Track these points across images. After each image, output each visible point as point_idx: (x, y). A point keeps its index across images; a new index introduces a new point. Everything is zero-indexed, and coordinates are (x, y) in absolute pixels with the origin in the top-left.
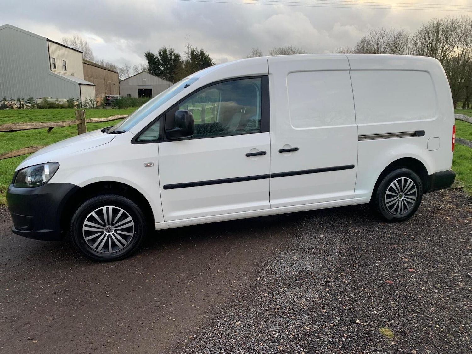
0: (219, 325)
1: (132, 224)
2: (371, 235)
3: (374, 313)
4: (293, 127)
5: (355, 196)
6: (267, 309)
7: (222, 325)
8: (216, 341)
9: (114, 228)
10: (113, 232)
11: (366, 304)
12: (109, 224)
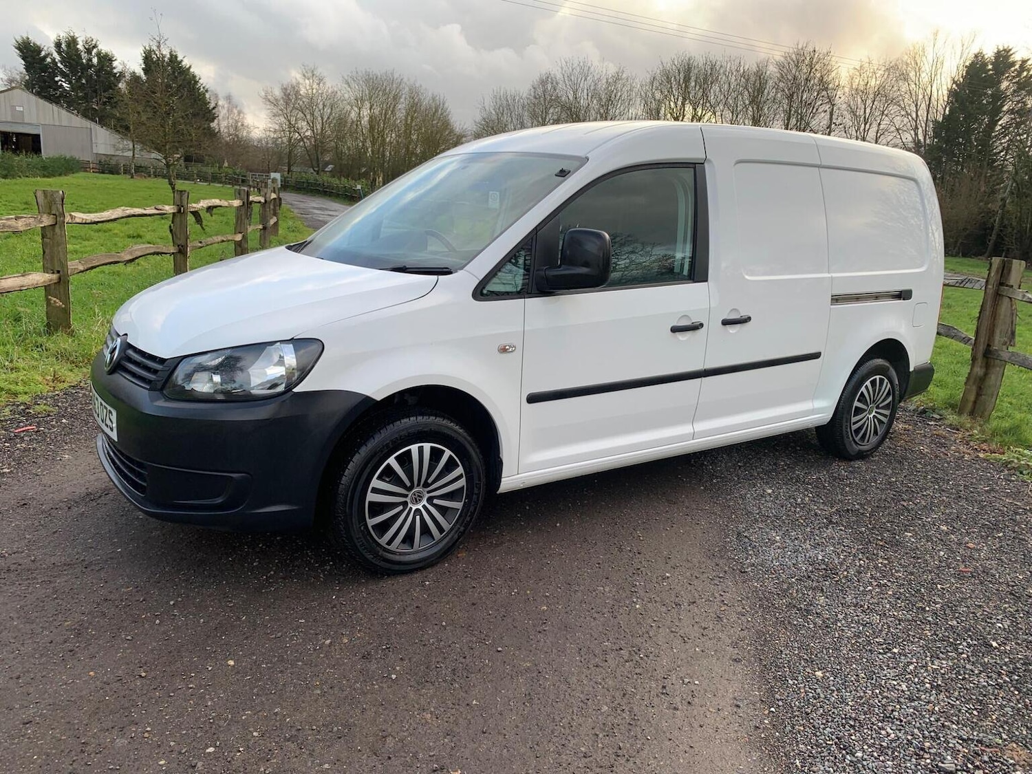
0: (790, 682)
1: (462, 482)
2: (847, 485)
3: (1000, 627)
4: (747, 274)
5: (813, 411)
6: (835, 640)
7: (796, 682)
8: (819, 713)
9: (428, 492)
10: (424, 502)
11: (973, 613)
12: (418, 485)
